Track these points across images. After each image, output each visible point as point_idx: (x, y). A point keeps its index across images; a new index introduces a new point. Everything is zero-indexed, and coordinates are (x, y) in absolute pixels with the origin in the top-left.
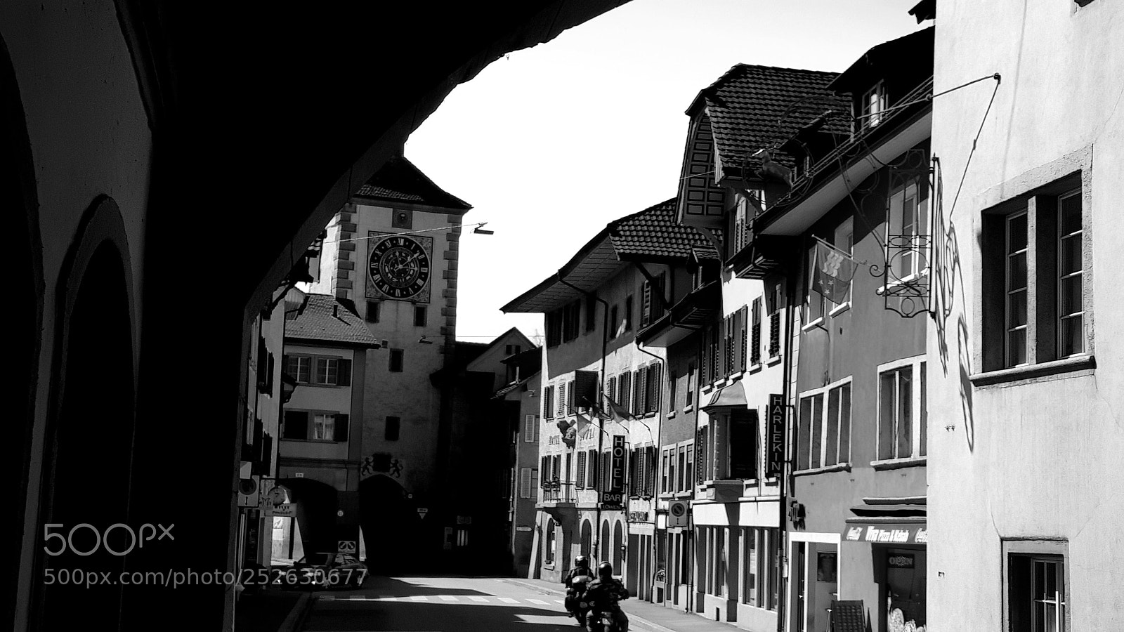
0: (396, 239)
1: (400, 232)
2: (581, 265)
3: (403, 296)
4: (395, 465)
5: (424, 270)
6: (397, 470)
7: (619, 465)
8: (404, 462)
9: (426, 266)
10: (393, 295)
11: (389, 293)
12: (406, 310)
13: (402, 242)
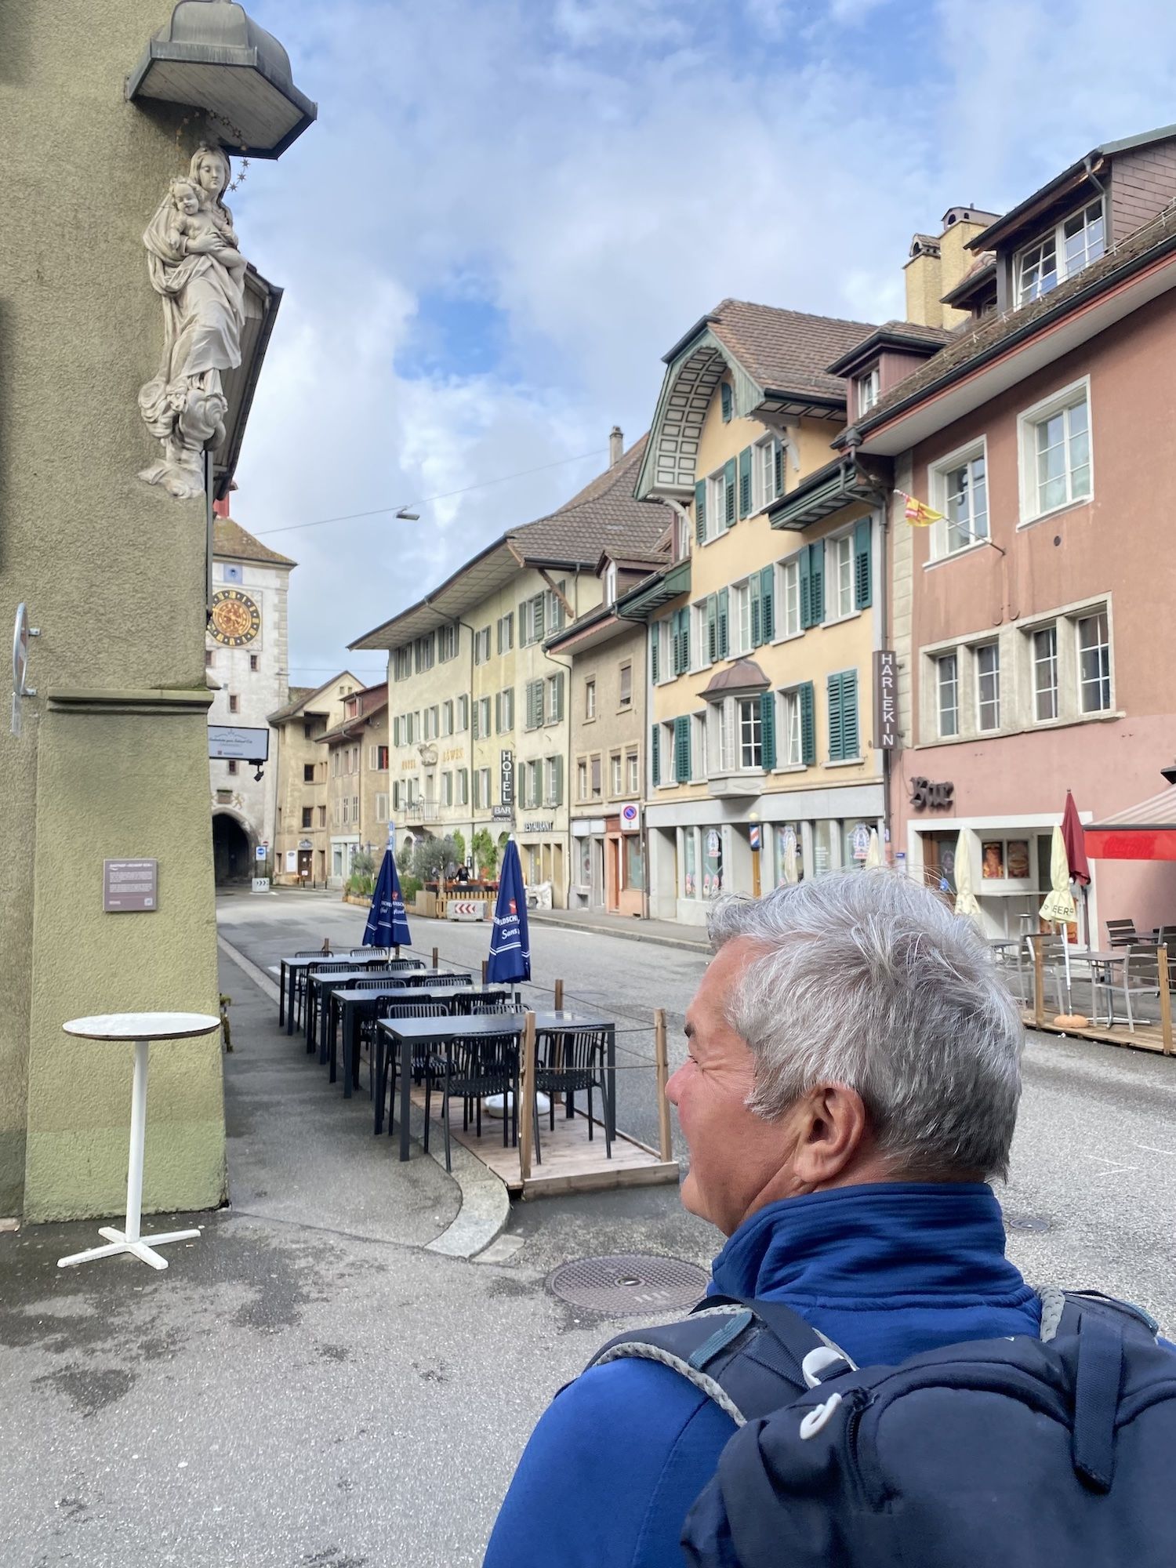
1: (231, 586)
3: (237, 644)
4: (237, 798)
5: (255, 621)
6: (240, 803)
7: (508, 778)
8: (245, 796)
10: (228, 643)
11: (223, 642)
12: (241, 657)
13: (233, 595)
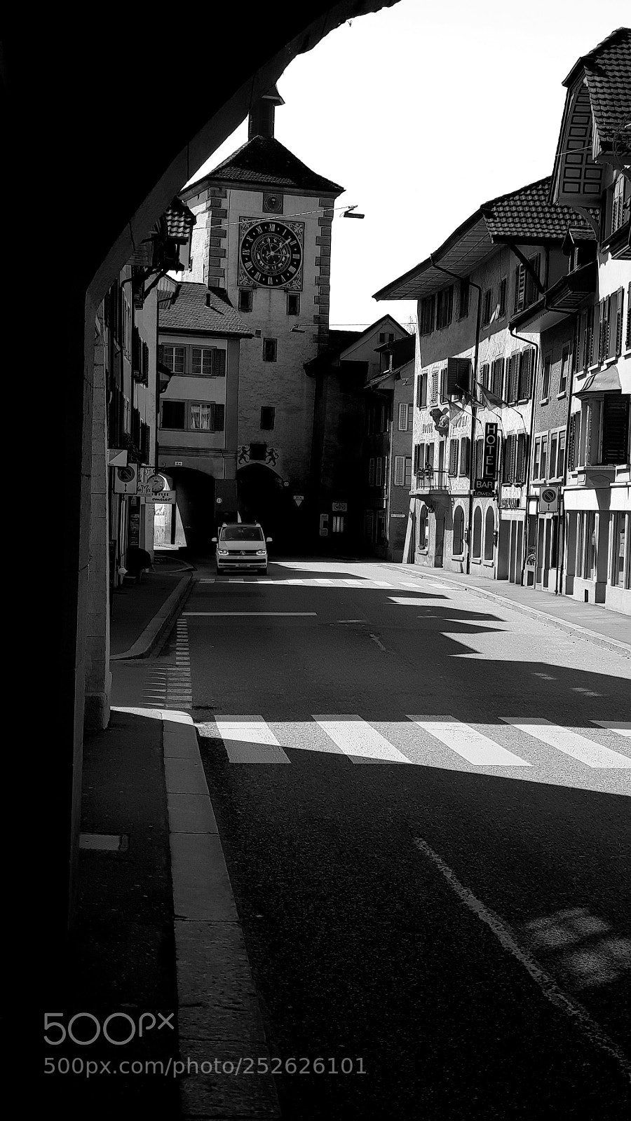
0: (267, 224)
1: (270, 217)
2: (454, 249)
3: (275, 284)
4: (271, 454)
5: (296, 256)
6: (273, 459)
7: (491, 453)
8: (279, 451)
9: (299, 252)
10: (265, 283)
11: (261, 281)
12: (279, 298)
13: (273, 228)
